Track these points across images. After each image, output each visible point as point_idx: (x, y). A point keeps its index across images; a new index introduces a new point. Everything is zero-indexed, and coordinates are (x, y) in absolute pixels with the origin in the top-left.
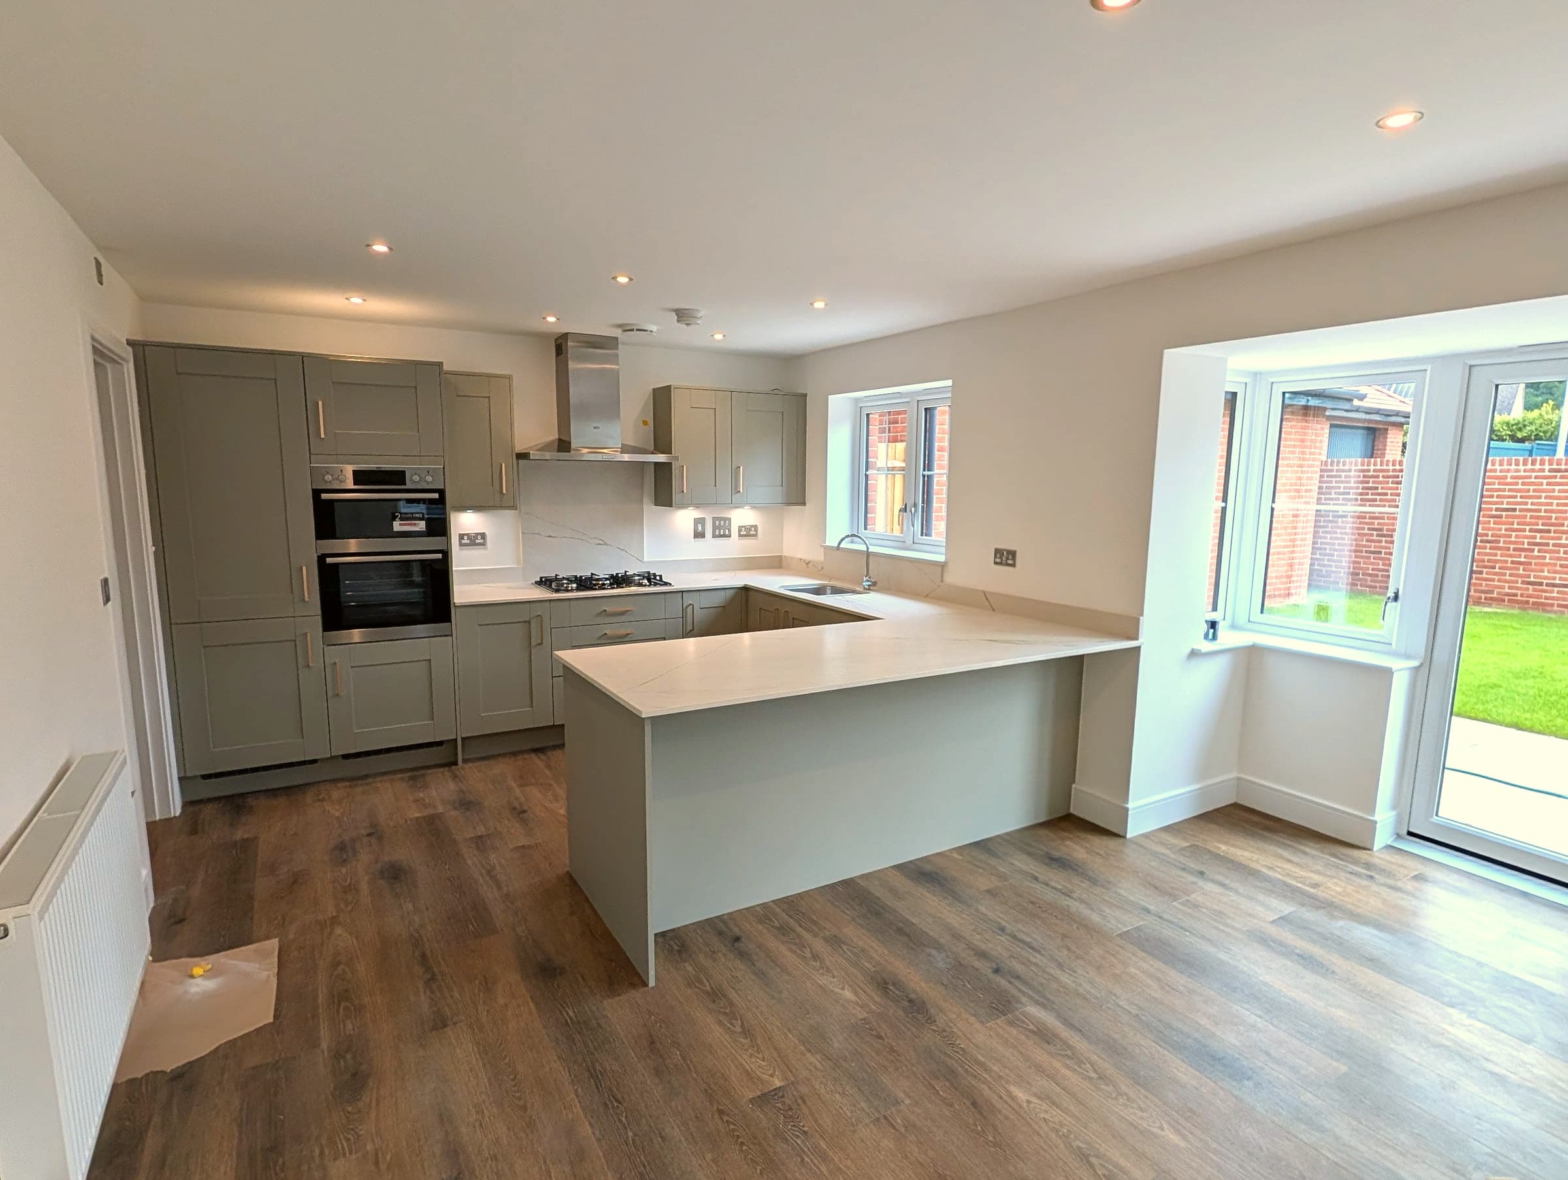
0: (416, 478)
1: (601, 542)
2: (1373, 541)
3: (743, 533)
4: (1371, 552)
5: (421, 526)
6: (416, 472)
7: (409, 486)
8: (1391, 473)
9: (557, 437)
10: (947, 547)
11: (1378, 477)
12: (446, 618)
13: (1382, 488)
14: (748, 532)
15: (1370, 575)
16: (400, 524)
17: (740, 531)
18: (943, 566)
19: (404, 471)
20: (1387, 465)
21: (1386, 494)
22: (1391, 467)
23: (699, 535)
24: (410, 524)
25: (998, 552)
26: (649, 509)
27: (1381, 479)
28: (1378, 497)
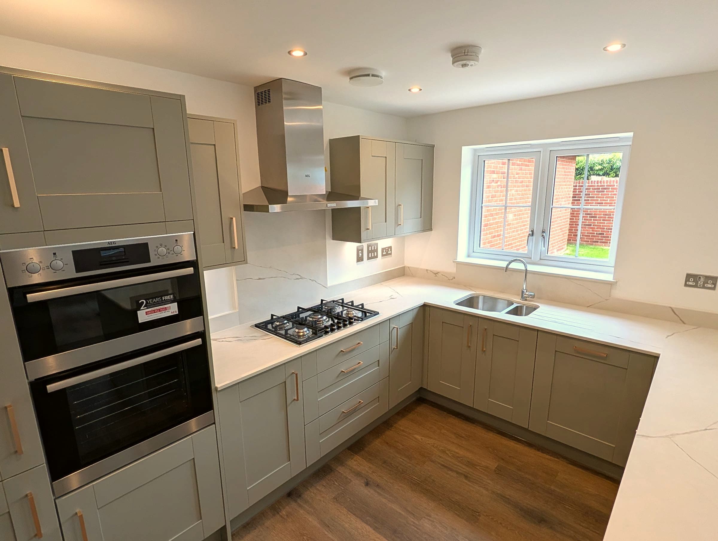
0: (163, 250)
1: (299, 277)
2: (587, 220)
3: (384, 253)
4: (586, 225)
5: (173, 309)
6: (162, 243)
7: (154, 262)
8: (596, 187)
9: (259, 185)
10: (615, 267)
11: (590, 189)
12: (208, 406)
13: (592, 194)
14: (387, 252)
15: (586, 236)
16: (147, 313)
17: (383, 252)
18: (610, 284)
19: (147, 244)
20: (594, 183)
21: (594, 197)
22: (596, 184)
23: (360, 259)
24: (160, 310)
25: (689, 276)
26: (330, 243)
27: (591, 190)
28: (590, 199)
